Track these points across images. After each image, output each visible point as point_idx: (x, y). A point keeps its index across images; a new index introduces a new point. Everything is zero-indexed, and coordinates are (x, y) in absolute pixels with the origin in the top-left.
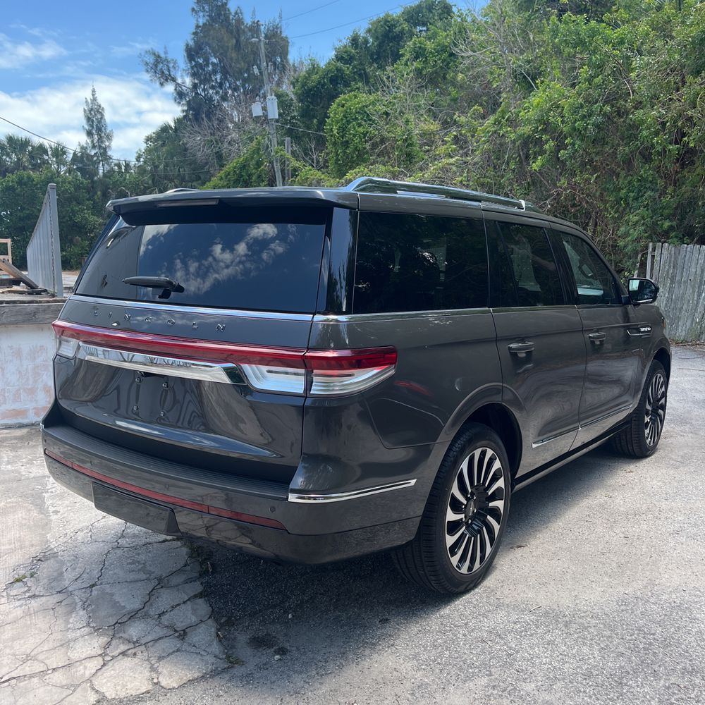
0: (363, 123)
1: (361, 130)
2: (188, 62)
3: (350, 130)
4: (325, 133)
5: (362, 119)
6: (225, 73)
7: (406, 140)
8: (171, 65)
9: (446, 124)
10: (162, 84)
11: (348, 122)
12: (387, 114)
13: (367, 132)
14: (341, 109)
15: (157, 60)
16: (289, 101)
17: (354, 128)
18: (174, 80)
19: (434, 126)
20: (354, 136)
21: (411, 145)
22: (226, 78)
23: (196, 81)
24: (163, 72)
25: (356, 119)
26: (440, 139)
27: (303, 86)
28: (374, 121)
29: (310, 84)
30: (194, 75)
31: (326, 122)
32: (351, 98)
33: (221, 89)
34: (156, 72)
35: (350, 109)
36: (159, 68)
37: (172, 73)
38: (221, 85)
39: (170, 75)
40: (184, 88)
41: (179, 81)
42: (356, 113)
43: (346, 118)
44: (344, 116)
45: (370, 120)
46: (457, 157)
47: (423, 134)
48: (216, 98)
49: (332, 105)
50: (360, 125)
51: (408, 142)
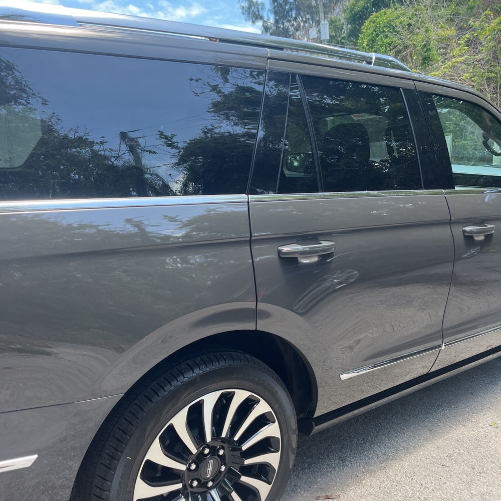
0: (390, 35)
1: (387, 40)
2: (272, 3)
3: (378, 41)
4: (358, 46)
5: (388, 31)
6: (298, 10)
7: (425, 46)
8: (260, 7)
9: (461, 29)
10: (253, 22)
11: (377, 35)
12: (410, 25)
13: (392, 42)
14: (372, 24)
15: (250, 5)
16: (341, 26)
17: (382, 40)
18: (262, 18)
19: (451, 31)
20: (381, 46)
21: (430, 50)
22: (299, 14)
23: (278, 18)
24: (255, 13)
25: (384, 31)
26: (455, 42)
27: (351, 11)
28: (398, 32)
29: (357, 9)
30: (276, 13)
31: (359, 36)
32: (381, 15)
33: (296, 21)
34: (249, 13)
35: (380, 24)
36: (251, 10)
37: (260, 13)
38: (295, 19)
39: (259, 15)
40: (269, 24)
41: (265, 19)
42: (384, 26)
43: (376, 31)
44: (375, 30)
45: (395, 32)
46: (466, 56)
47: (440, 40)
48: (292, 29)
49: (365, 22)
50: (386, 37)
51: (426, 47)
